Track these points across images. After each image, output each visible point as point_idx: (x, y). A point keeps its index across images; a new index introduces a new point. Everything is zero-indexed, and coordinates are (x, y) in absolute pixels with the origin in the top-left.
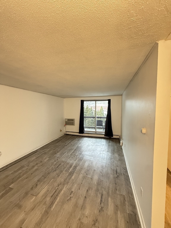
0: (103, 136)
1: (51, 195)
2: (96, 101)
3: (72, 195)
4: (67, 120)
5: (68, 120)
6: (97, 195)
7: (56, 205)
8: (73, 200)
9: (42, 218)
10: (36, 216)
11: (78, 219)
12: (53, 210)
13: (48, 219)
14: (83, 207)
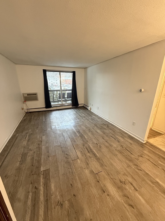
0: (71, 107)
1: (87, 152)
2: (60, 72)
3: (99, 145)
4: (26, 96)
5: (28, 95)
6: (110, 138)
7: (97, 153)
8: (102, 146)
9: (100, 163)
10: (95, 164)
11: (115, 150)
12: (99, 155)
13: (103, 160)
14: (111, 146)
